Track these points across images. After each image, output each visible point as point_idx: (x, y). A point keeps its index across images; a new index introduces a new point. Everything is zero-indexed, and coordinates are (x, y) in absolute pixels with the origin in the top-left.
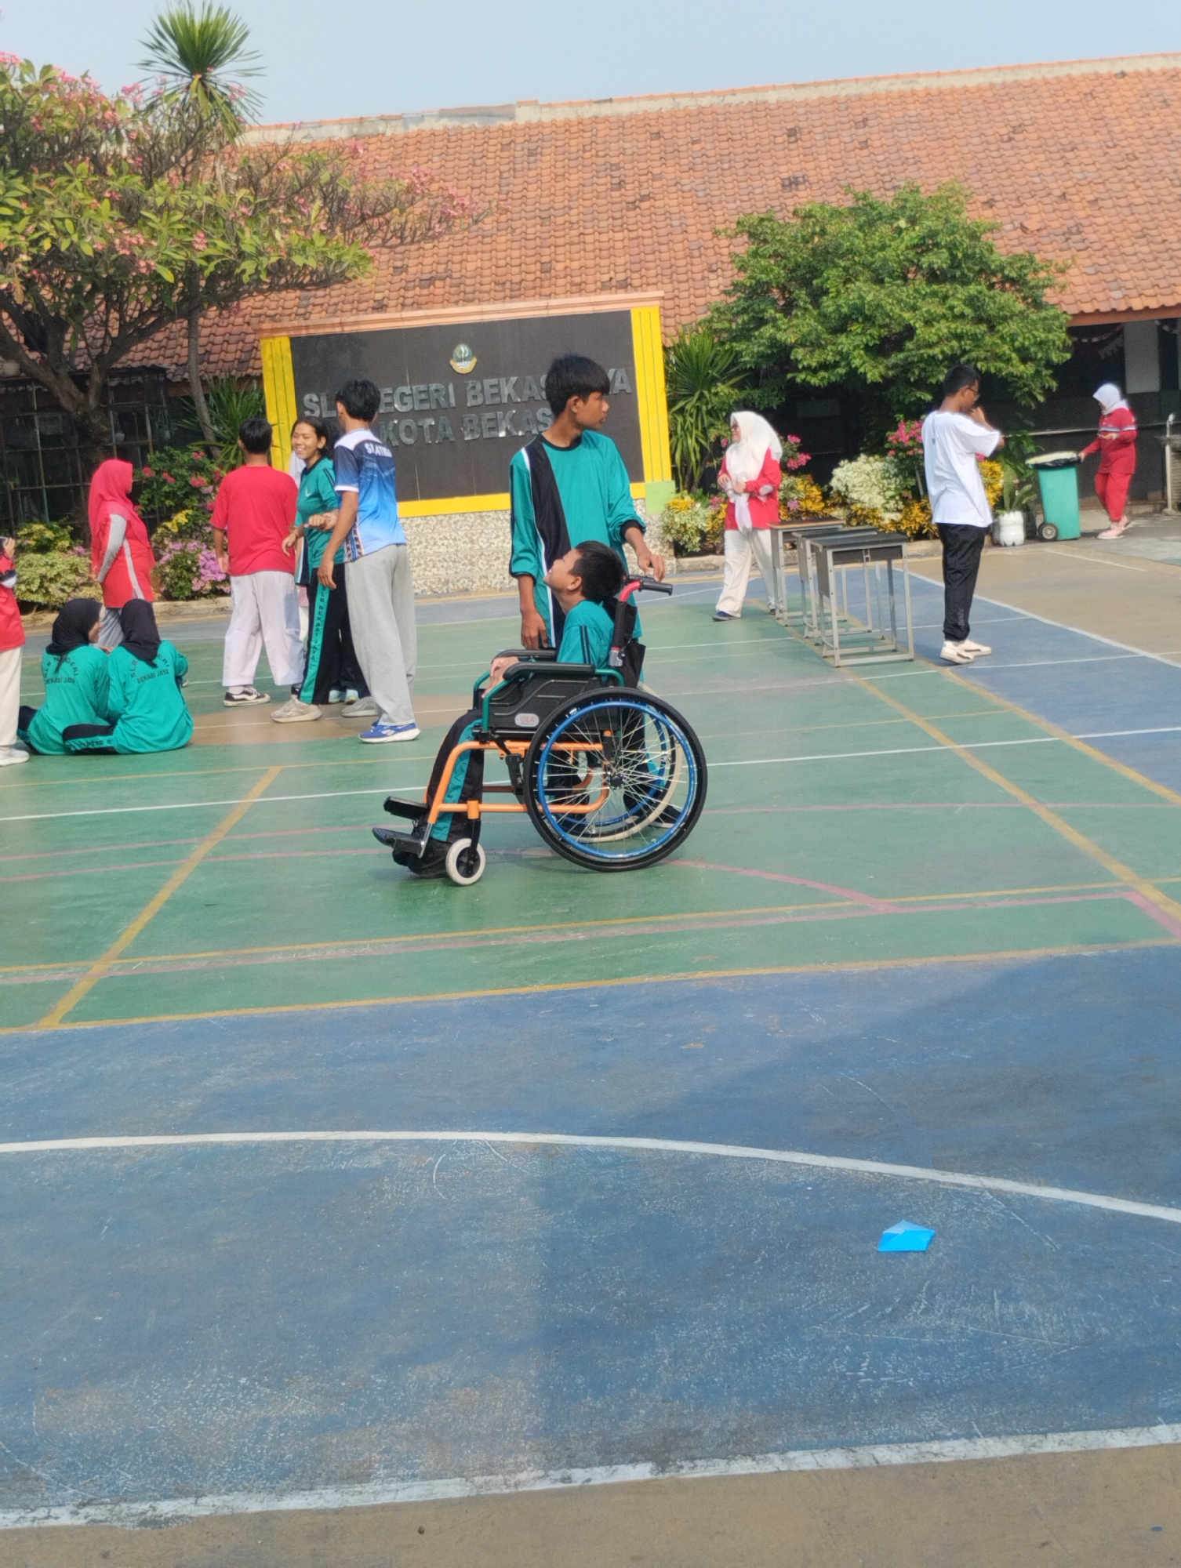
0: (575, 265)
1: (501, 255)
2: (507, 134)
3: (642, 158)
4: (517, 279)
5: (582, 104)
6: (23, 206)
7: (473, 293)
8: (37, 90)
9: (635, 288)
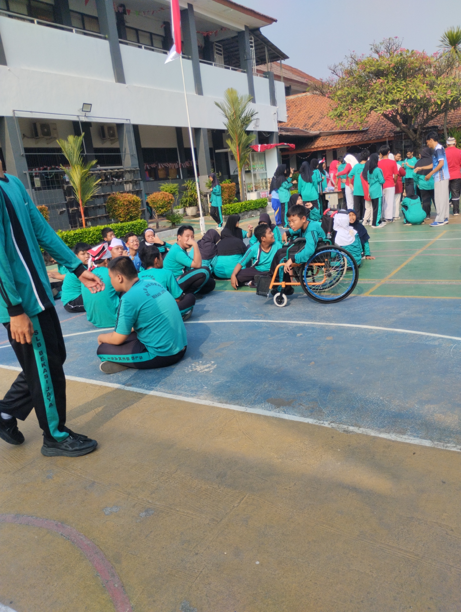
6: (404, 88)
8: (410, 57)
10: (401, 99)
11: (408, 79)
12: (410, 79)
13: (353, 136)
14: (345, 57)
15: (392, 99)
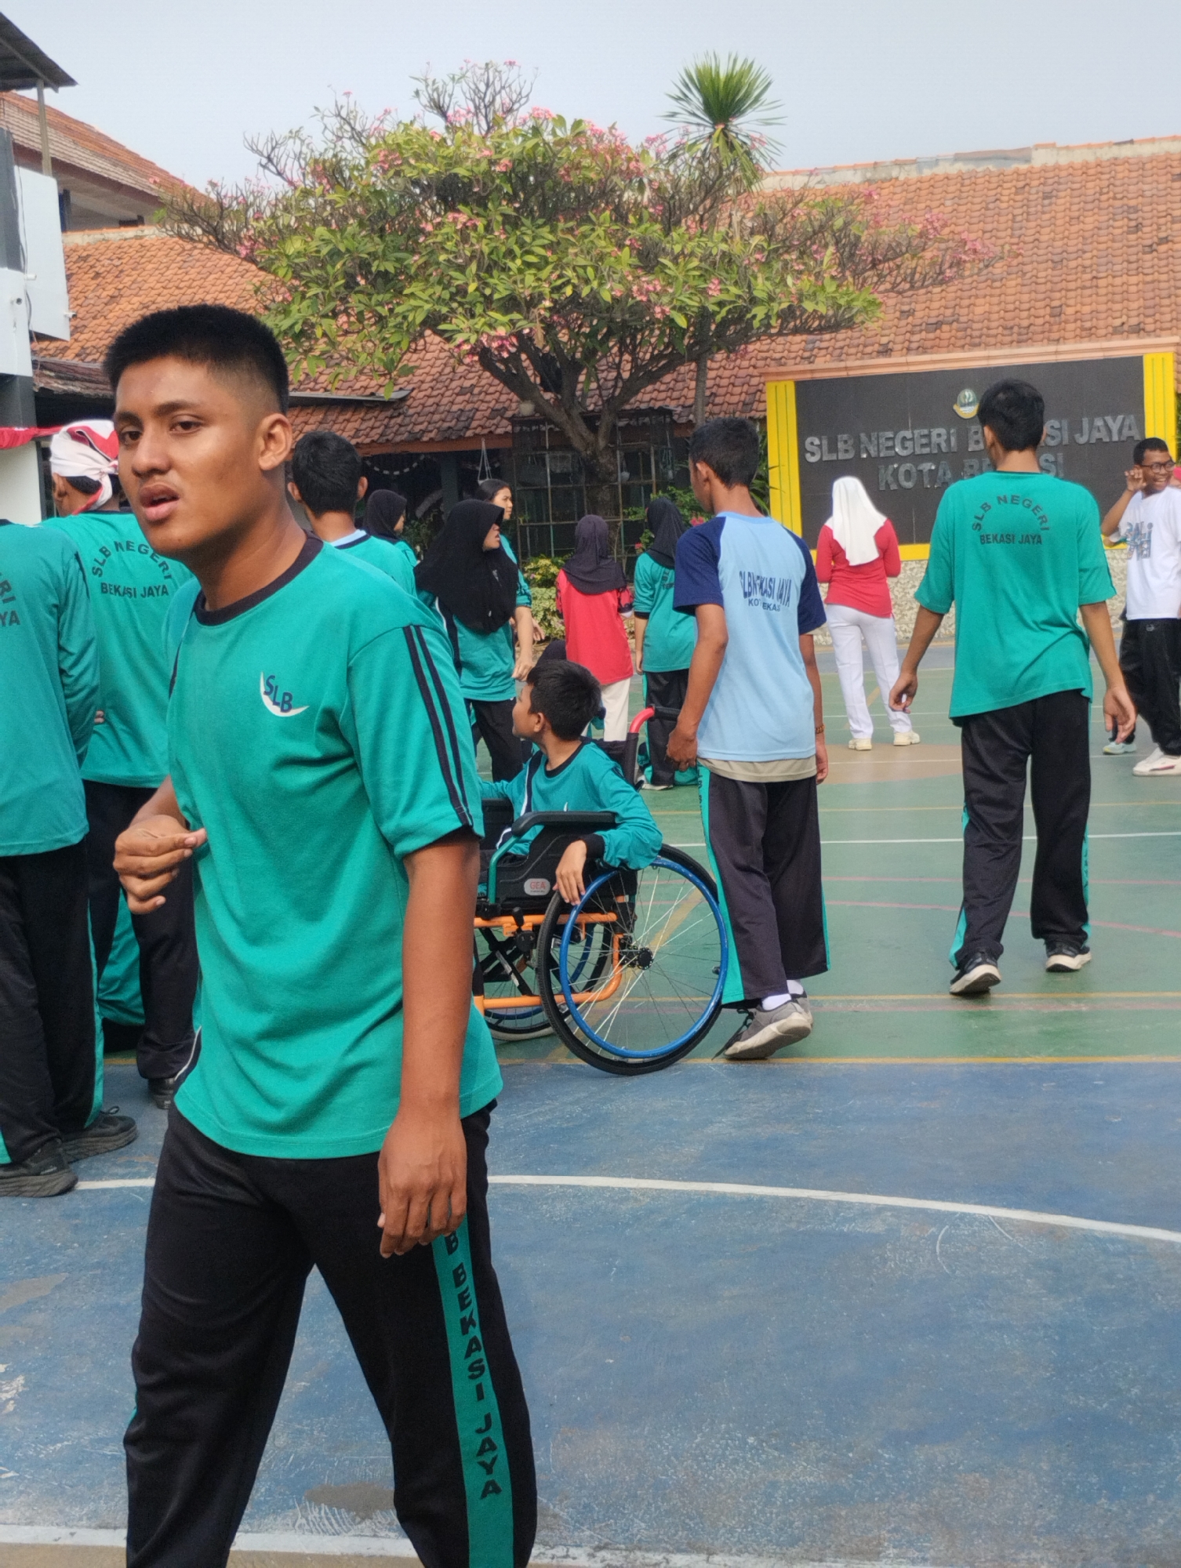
0: (1087, 309)
1: (1010, 299)
2: (1022, 177)
3: (1163, 200)
4: (1025, 323)
5: (1101, 146)
6: (549, 254)
7: (980, 337)
8: (567, 143)
9: (1149, 333)
10: (541, 297)
11: (561, 225)
12: (571, 224)
13: (348, 421)
14: (316, 112)
15: (508, 292)
